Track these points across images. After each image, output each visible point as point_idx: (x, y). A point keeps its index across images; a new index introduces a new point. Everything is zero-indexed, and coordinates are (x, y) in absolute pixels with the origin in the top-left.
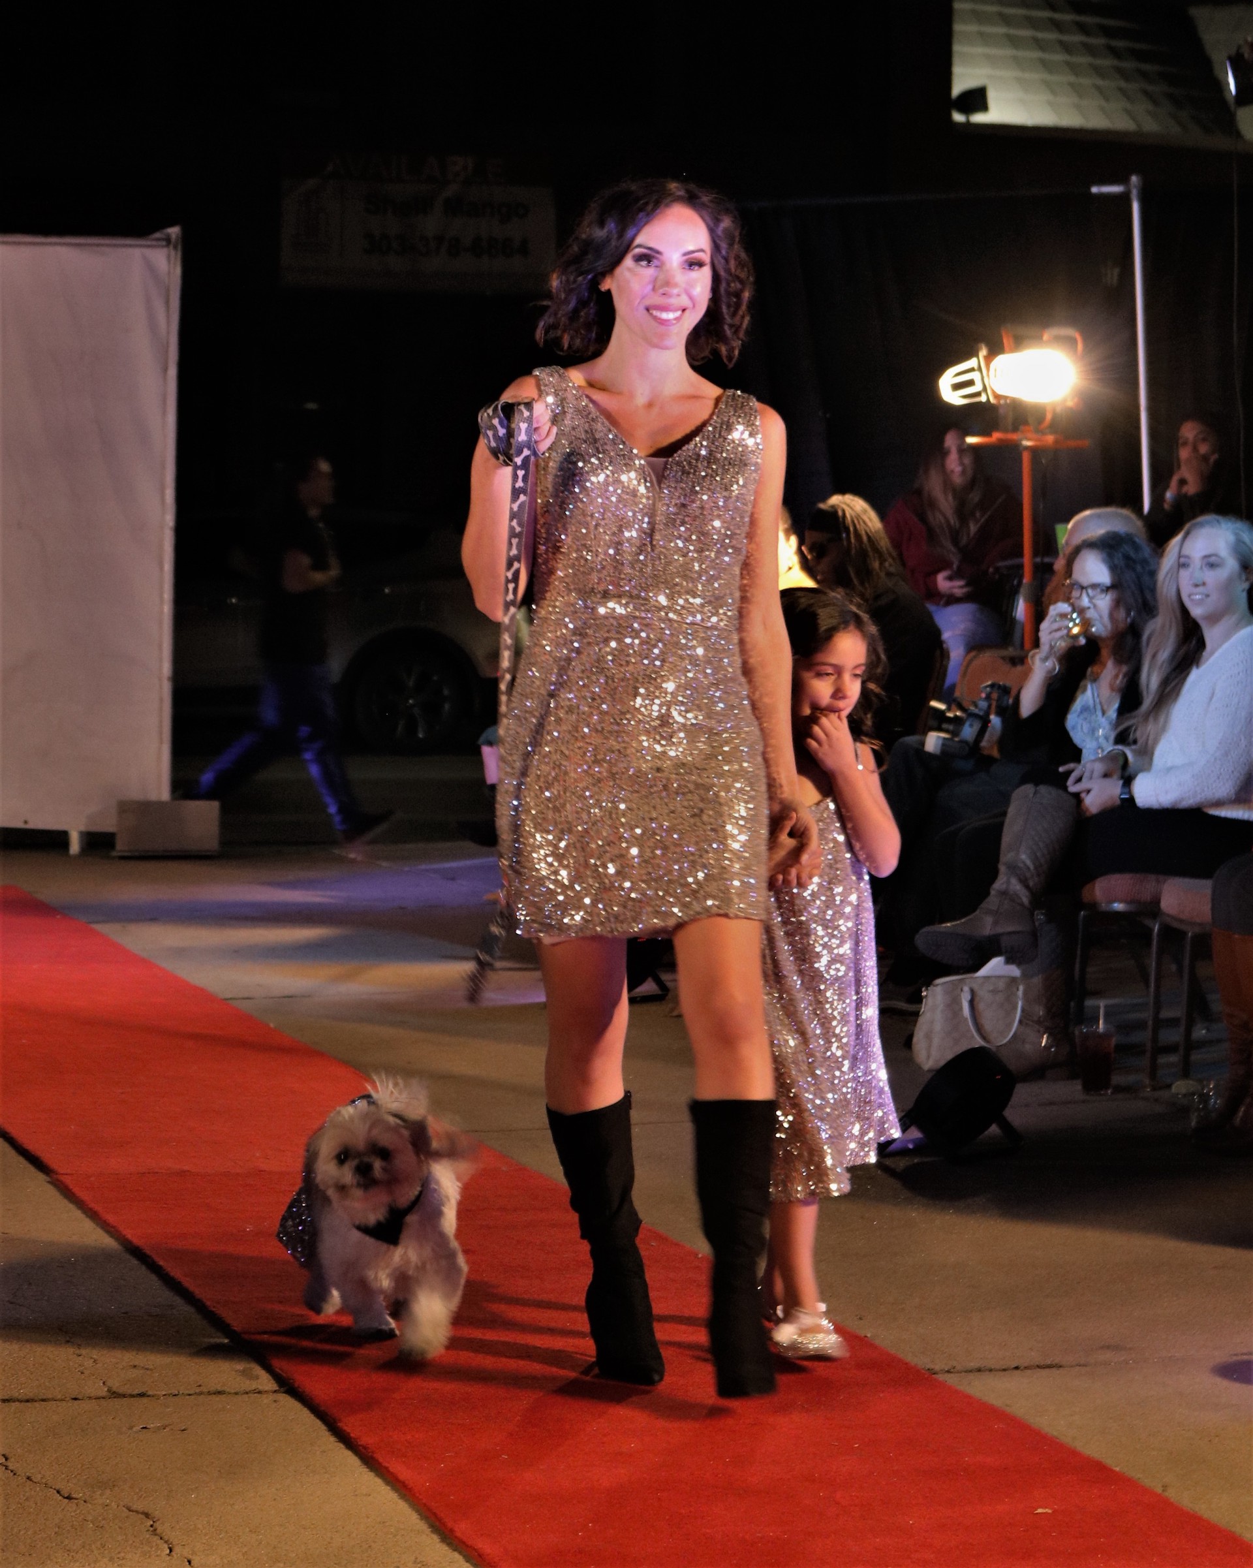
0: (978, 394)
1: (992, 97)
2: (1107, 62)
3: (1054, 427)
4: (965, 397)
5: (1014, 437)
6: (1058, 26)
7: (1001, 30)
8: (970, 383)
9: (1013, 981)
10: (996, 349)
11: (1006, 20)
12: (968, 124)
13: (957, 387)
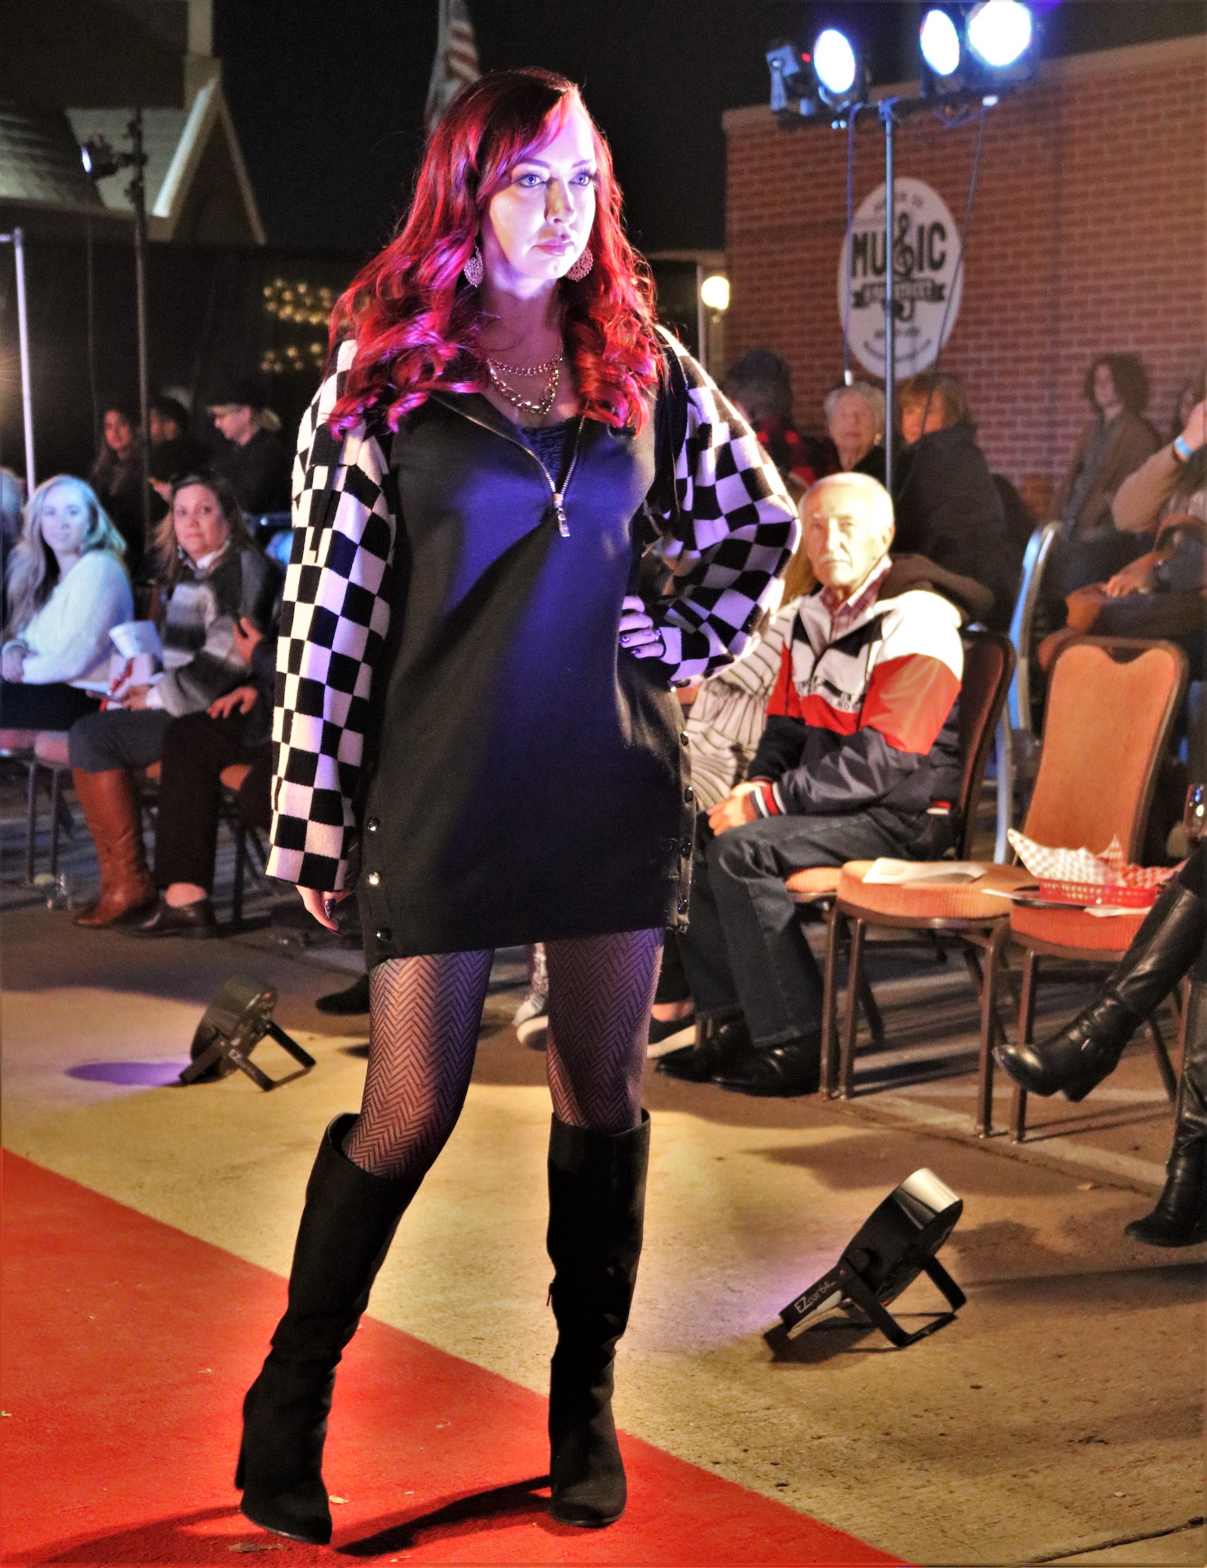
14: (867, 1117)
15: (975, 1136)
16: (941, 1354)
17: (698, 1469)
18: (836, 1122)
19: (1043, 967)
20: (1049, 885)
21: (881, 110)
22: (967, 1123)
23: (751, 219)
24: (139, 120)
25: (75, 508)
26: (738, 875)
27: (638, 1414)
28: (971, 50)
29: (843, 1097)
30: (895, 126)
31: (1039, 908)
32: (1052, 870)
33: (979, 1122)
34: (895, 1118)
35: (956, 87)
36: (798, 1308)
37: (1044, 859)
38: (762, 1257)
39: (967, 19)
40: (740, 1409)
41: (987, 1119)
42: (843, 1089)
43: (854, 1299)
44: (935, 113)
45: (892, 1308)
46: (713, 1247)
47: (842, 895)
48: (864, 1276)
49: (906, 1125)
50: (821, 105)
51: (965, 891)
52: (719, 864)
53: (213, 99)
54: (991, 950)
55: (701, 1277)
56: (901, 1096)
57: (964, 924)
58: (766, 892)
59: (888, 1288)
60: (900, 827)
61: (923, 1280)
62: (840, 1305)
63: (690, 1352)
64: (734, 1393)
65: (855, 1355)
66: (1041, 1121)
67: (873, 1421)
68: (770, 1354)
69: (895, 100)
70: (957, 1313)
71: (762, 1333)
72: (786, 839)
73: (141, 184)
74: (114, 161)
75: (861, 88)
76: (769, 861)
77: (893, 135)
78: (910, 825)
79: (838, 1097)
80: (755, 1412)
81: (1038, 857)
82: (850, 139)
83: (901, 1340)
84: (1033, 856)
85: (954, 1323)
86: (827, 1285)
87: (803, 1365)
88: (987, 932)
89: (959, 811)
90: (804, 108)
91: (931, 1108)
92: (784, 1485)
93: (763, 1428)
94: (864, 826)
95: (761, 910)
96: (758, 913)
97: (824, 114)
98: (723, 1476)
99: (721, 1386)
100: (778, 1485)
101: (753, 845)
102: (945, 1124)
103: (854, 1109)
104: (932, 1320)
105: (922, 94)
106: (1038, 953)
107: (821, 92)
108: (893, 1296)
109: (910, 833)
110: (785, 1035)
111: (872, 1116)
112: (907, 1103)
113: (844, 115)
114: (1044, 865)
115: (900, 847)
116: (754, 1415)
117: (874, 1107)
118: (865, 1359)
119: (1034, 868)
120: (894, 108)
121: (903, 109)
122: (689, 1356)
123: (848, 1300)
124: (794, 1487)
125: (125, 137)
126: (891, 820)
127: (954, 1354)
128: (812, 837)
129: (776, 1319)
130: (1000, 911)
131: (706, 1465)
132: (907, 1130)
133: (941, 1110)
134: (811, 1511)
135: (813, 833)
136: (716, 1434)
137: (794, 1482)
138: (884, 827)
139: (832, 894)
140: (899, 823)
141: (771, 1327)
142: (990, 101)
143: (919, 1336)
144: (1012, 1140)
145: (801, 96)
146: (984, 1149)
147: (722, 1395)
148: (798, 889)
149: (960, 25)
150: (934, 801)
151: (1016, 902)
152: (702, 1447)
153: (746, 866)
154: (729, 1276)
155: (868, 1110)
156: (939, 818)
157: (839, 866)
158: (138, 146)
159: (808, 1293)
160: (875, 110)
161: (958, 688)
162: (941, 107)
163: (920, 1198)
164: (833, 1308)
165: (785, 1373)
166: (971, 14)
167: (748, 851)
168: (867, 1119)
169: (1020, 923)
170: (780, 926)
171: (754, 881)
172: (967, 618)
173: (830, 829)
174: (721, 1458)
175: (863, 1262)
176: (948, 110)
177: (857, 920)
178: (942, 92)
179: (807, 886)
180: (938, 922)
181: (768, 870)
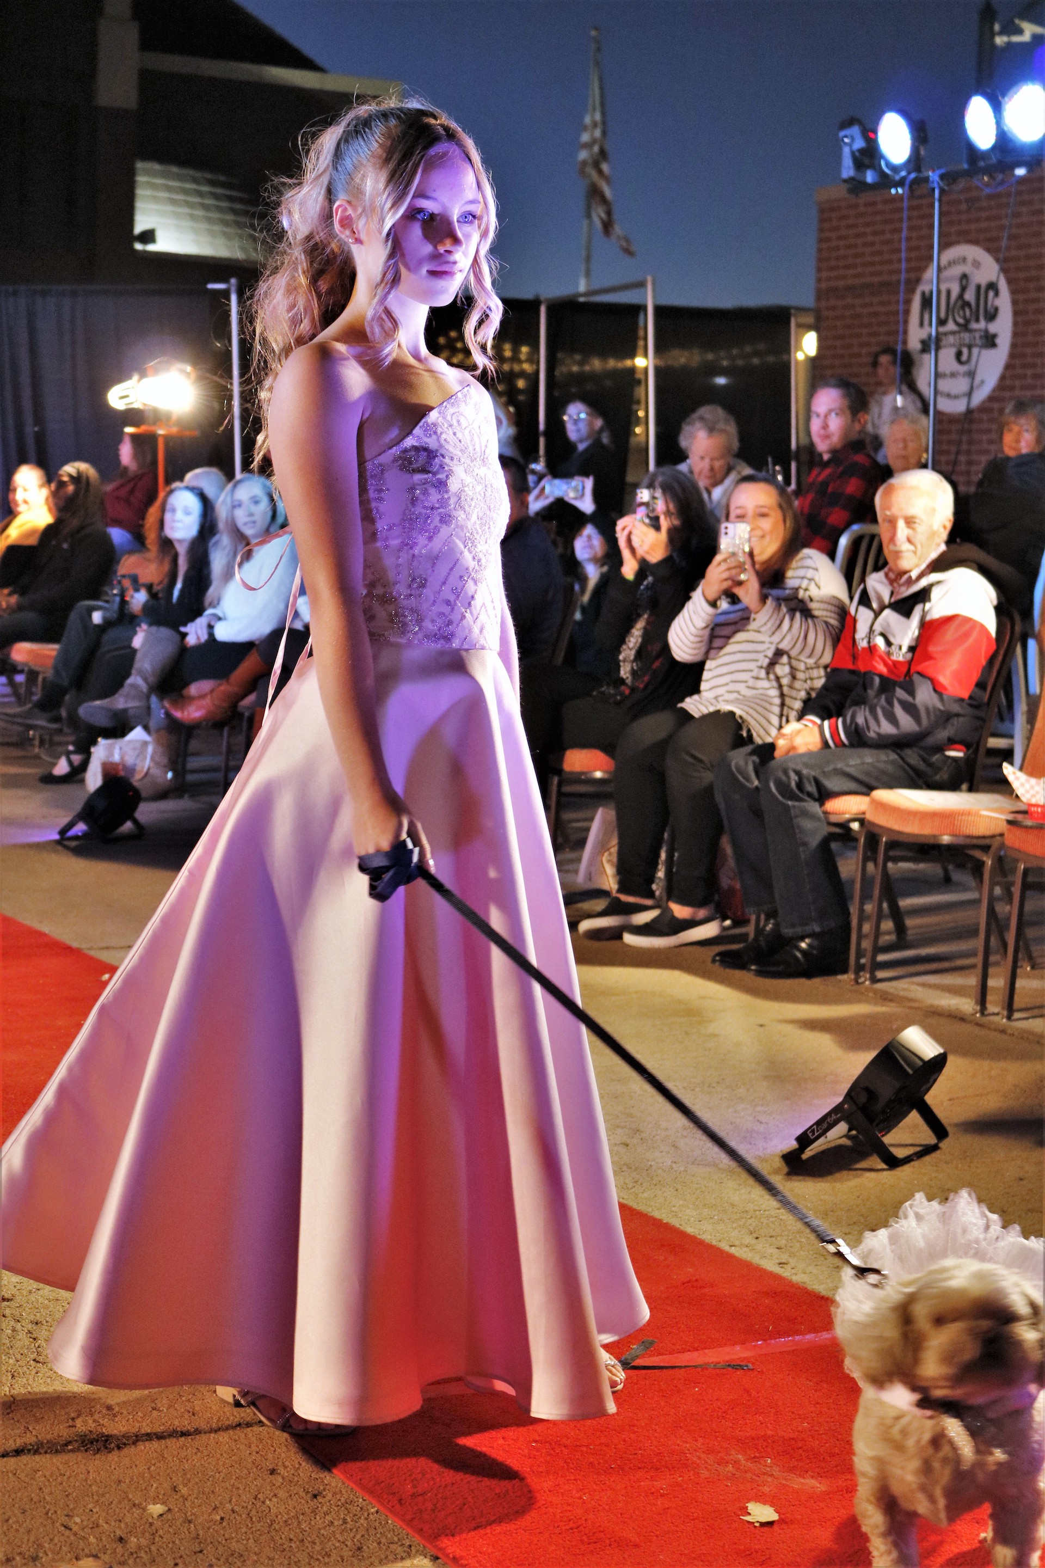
0: (132, 403)
1: (159, 235)
2: (230, 217)
3: (179, 423)
4: (127, 404)
5: (152, 428)
6: (200, 194)
7: (166, 195)
8: (126, 396)
9: (145, 743)
10: (143, 375)
11: (169, 189)
12: (145, 252)
13: (122, 398)
14: (885, 998)
15: (973, 1015)
16: (924, 1174)
17: (718, 1249)
18: (859, 1001)
19: (1030, 879)
20: (1036, 809)
21: (931, 179)
22: (967, 1005)
23: (837, 278)
25: (258, 499)
26: (783, 797)
27: (674, 1209)
28: (1005, 128)
29: (867, 983)
30: (942, 191)
31: (1027, 827)
32: (1038, 797)
33: (976, 1003)
34: (911, 1000)
35: (994, 160)
36: (810, 1135)
37: (1032, 787)
38: (787, 1099)
39: (1003, 102)
40: (757, 1208)
41: (982, 1001)
42: (868, 976)
43: (858, 1132)
44: (975, 182)
45: (887, 1139)
46: (748, 1090)
47: (869, 817)
48: (864, 1109)
49: (917, 1005)
50: (883, 175)
51: (969, 814)
52: (769, 787)
54: (990, 863)
55: (736, 1112)
56: (913, 983)
57: (968, 841)
58: (805, 814)
59: (884, 1121)
60: (922, 766)
61: (914, 1117)
62: (847, 1136)
63: (721, 1166)
64: (753, 1196)
65: (854, 1173)
66: (1029, 1005)
67: (862, 1220)
68: (786, 1169)
69: (943, 171)
70: (941, 1145)
71: (781, 1154)
72: (826, 770)
75: (915, 161)
76: (811, 788)
77: (940, 201)
78: (930, 765)
79: (863, 983)
80: (769, 1210)
81: (1027, 786)
82: (905, 204)
83: (893, 1162)
84: (1022, 785)
85: (938, 1152)
86: (834, 1117)
87: (810, 1178)
88: (986, 848)
90: (870, 177)
91: (938, 993)
92: (784, 1263)
93: (773, 1222)
94: (893, 762)
95: (799, 827)
96: (797, 831)
97: (885, 181)
98: (737, 1254)
99: (743, 1191)
100: (780, 1264)
101: (798, 773)
102: (949, 1006)
103: (876, 992)
104: (918, 1149)
105: (965, 166)
106: (1029, 865)
107: (883, 163)
108: (888, 1129)
109: (929, 770)
110: (808, 929)
111: (890, 997)
112: (920, 989)
113: (901, 183)
114: (1032, 792)
116: (767, 1213)
117: (892, 991)
118: (861, 1175)
119: (1023, 795)
120: (942, 177)
121: (950, 177)
122: (720, 1169)
123: (854, 1132)
124: (793, 1265)
126: (915, 759)
127: (934, 1175)
128: (848, 770)
129: (794, 1144)
130: (998, 831)
131: (724, 1246)
132: (916, 1008)
133: (947, 995)
134: (805, 1283)
135: (848, 766)
136: (734, 1225)
137: (793, 1262)
138: (909, 764)
139: (862, 816)
140: (921, 763)
141: (788, 1150)
142: (1020, 172)
143: (907, 1160)
144: (1003, 1018)
145: (868, 167)
146: (978, 1024)
147: (743, 1197)
148: (832, 811)
149: (997, 107)
150: (952, 742)
151: (1009, 822)
152: (723, 1234)
153: (792, 791)
154: (759, 1112)
155: (886, 993)
156: (955, 759)
157: (867, 794)
159: (819, 1123)
160: (926, 180)
162: (980, 176)
163: (908, 1046)
164: (841, 1138)
165: (796, 1184)
166: (1006, 99)
167: (794, 778)
168: (885, 999)
169: (1014, 839)
170: (814, 842)
171: (796, 804)
173: (863, 764)
174: (737, 1243)
175: (863, 1098)
176: (986, 178)
177: (884, 839)
178: (982, 164)
179: (841, 809)
180: (946, 839)
181: (810, 795)
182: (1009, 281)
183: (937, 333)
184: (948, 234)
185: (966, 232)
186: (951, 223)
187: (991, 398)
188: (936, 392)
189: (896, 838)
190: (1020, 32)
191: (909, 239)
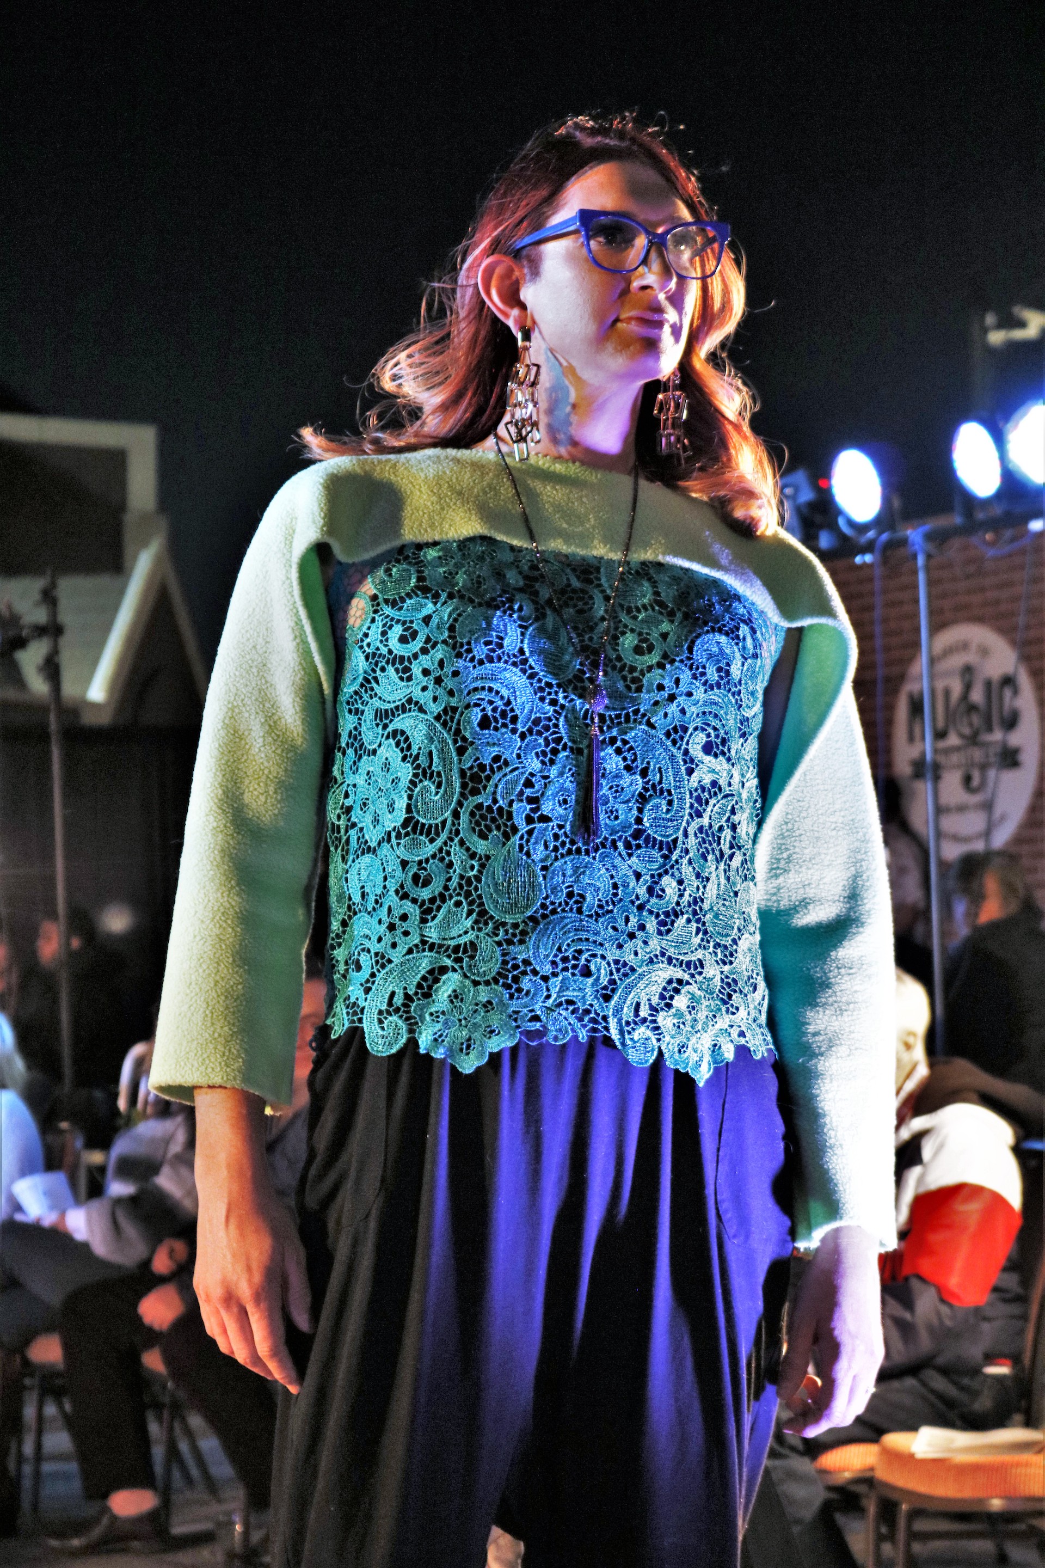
21: (911, 541)
24: (53, 585)
28: (1010, 466)
30: (929, 556)
35: (997, 510)
39: (1006, 430)
44: (974, 540)
47: (882, 1474)
50: (844, 538)
51: (1027, 1465)
53: (158, 563)
57: (1029, 1506)
58: (792, 1475)
60: (952, 1391)
69: (930, 530)
73: (56, 660)
74: (24, 633)
75: (884, 520)
76: (794, 1438)
77: (926, 568)
78: (962, 1388)
82: (879, 574)
89: (1023, 1369)
90: (825, 541)
96: (785, 1502)
97: (847, 547)
105: (959, 520)
107: (841, 522)
109: (964, 1398)
113: (869, 548)
115: (952, 1415)
120: (927, 537)
121: (939, 538)
125: (37, 604)
126: (939, 1383)
138: (933, 1391)
139: (868, 1474)
140: (952, 1386)
142: (1038, 525)
145: (821, 527)
148: (828, 1468)
149: (999, 438)
150: (990, 1358)
156: (999, 1379)
158: (54, 613)
160: (904, 542)
161: (1018, 1223)
162: (980, 534)
166: (1009, 426)
170: (808, 1513)
171: (777, 1462)
172: (1021, 1133)
176: (988, 536)
177: (904, 1507)
178: (980, 516)
179: (837, 1465)
180: (996, 1504)
181: (793, 1449)
182: (1035, 673)
183: (936, 751)
184: (941, 611)
185: (967, 607)
186: (944, 596)
187: (1018, 840)
188: (939, 834)
189: (918, 1505)
190: (1022, 324)
191: (885, 591)
